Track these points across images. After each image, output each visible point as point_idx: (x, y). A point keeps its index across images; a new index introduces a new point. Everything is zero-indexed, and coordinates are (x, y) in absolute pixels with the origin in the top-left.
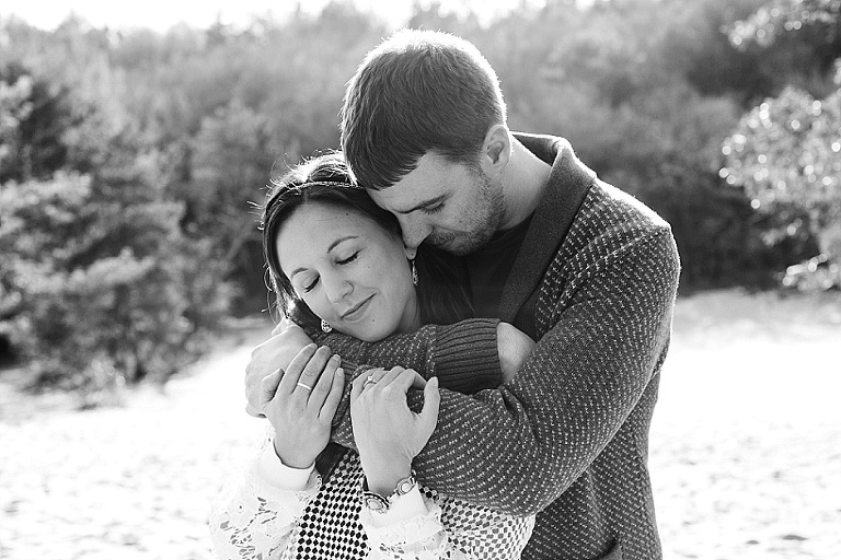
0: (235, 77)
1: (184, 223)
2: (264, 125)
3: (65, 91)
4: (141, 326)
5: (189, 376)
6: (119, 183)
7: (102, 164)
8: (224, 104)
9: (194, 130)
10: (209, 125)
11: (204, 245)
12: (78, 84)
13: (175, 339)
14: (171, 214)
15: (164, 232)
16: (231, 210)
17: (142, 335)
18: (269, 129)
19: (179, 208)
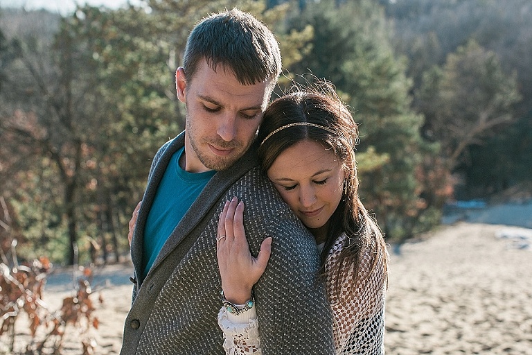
0: (476, 23)
1: (423, 130)
2: (492, 58)
3: (352, 34)
4: (389, 202)
5: (420, 240)
6: (378, 100)
7: (368, 86)
8: (464, 44)
9: (442, 63)
10: (452, 58)
11: (436, 146)
12: (361, 29)
13: (413, 213)
14: (413, 123)
15: (408, 135)
16: (459, 122)
17: (390, 208)
18: (495, 62)
19: (421, 119)
